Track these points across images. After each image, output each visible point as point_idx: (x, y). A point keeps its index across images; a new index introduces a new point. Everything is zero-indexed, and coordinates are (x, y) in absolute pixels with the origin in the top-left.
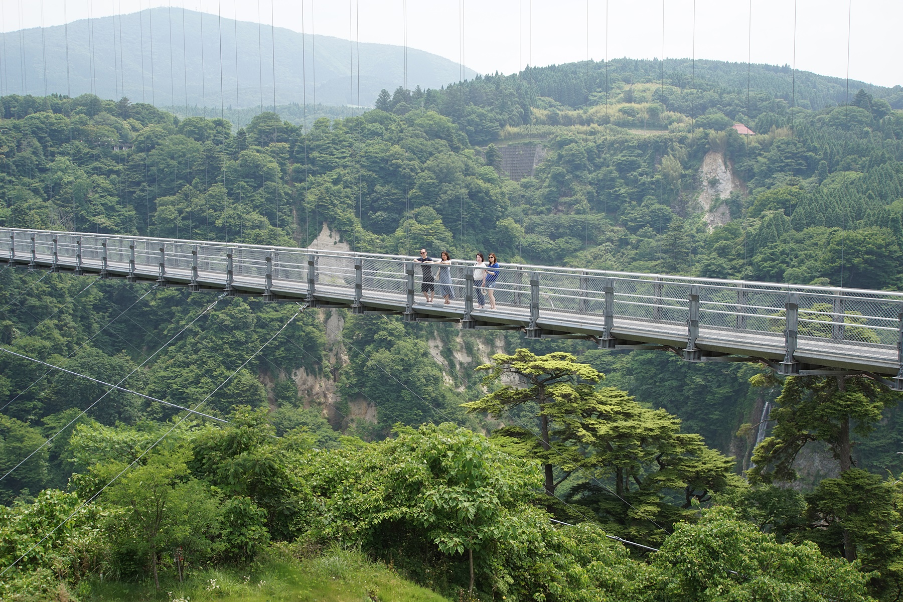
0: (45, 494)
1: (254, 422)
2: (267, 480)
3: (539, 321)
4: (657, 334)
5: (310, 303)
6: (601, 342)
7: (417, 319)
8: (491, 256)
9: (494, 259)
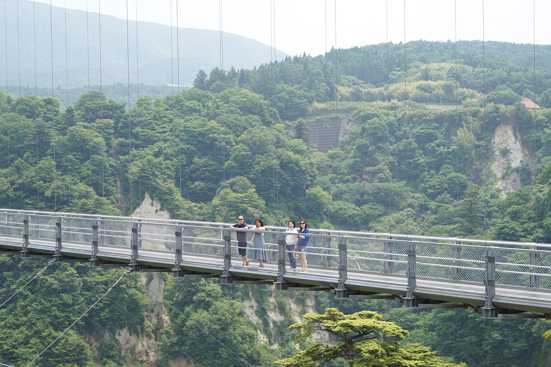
3: (347, 282)
4: (457, 293)
5: (134, 267)
6: (405, 301)
7: (233, 281)
8: (302, 222)
9: (304, 225)
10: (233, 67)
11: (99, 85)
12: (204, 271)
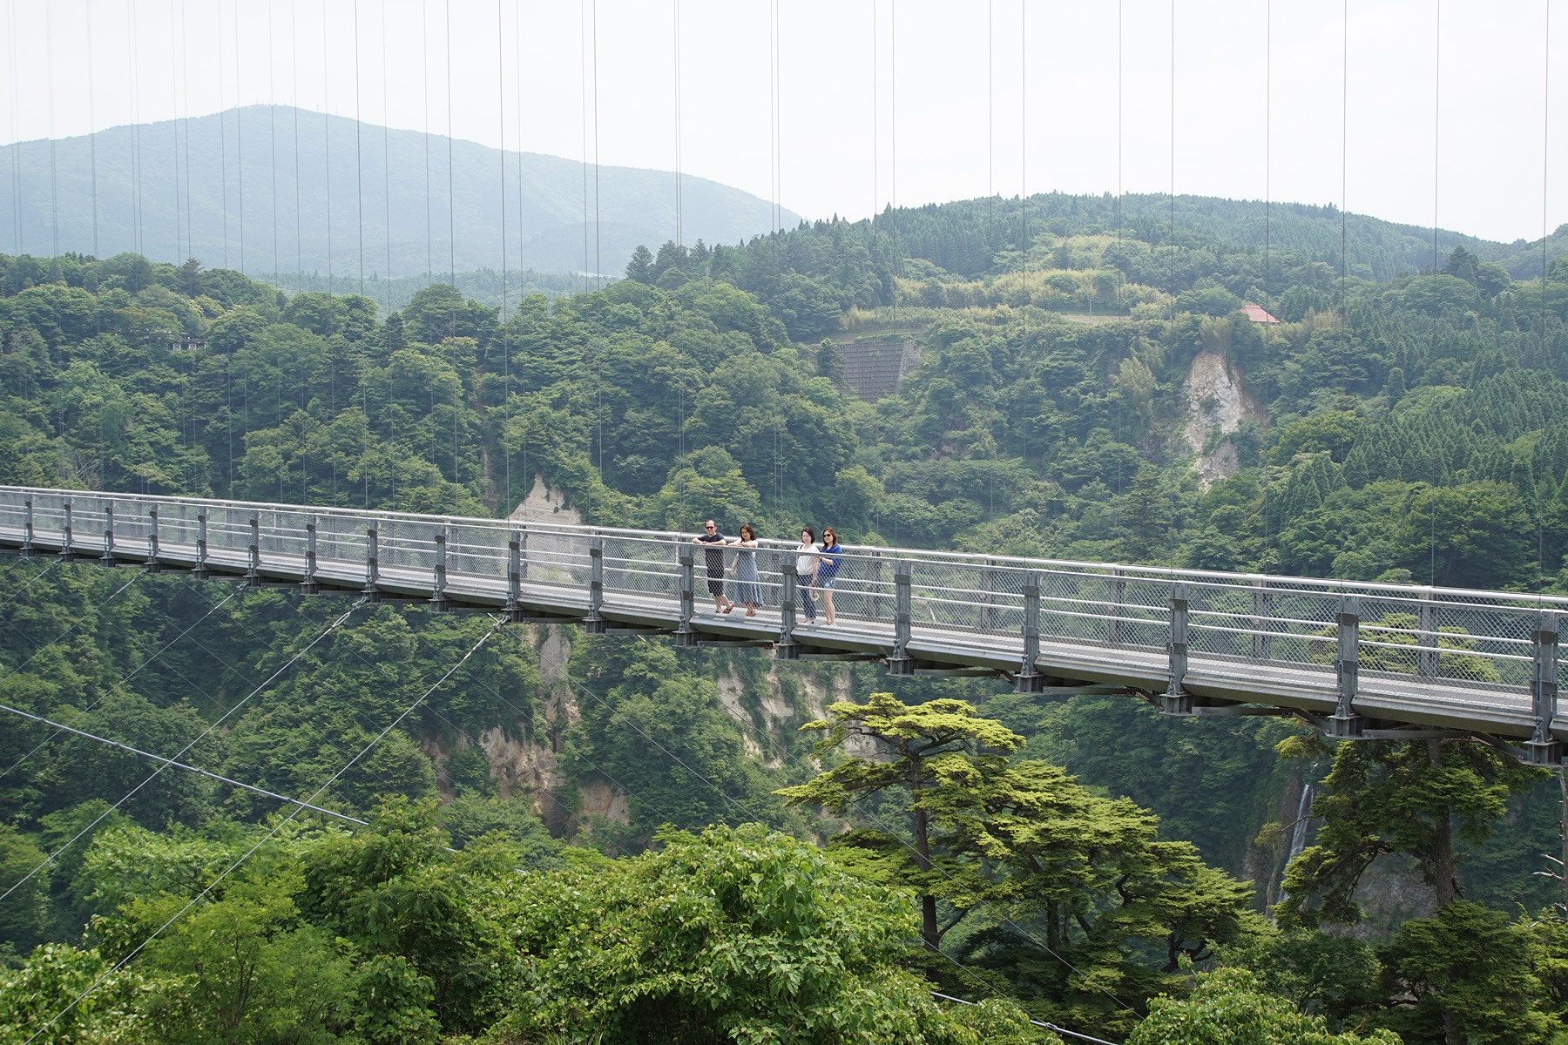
0: (43, 953)
1: (413, 824)
2: (434, 927)
3: (911, 645)
4: (1115, 668)
5: (512, 615)
6: (1019, 682)
7: (698, 642)
8: (827, 533)
9: (832, 538)
10: (700, 240)
11: (450, 273)
12: (643, 623)
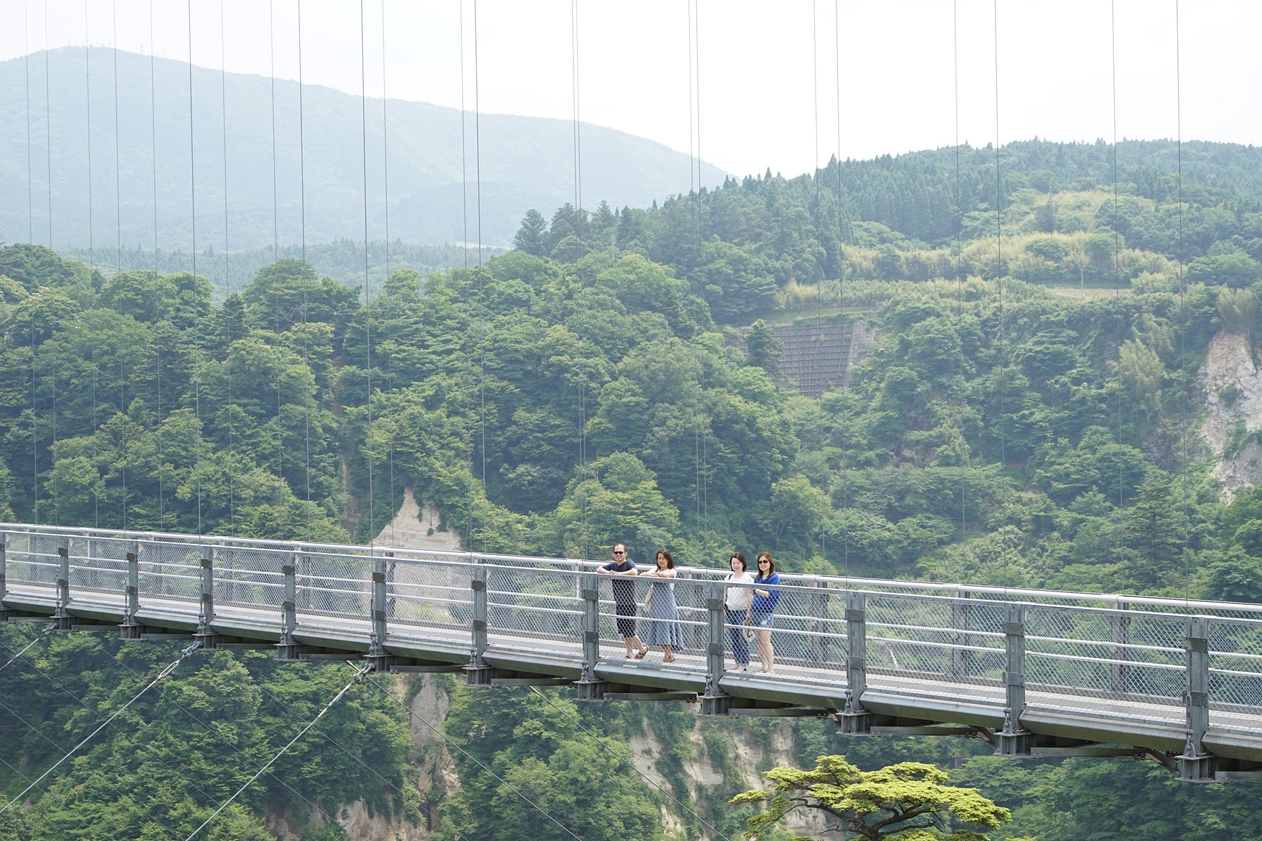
3: (867, 697)
4: (1120, 722)
5: (377, 662)
6: (1001, 742)
7: (605, 694)
8: (763, 559)
9: (768, 565)
10: (604, 202)
11: (300, 245)
12: (537, 671)
